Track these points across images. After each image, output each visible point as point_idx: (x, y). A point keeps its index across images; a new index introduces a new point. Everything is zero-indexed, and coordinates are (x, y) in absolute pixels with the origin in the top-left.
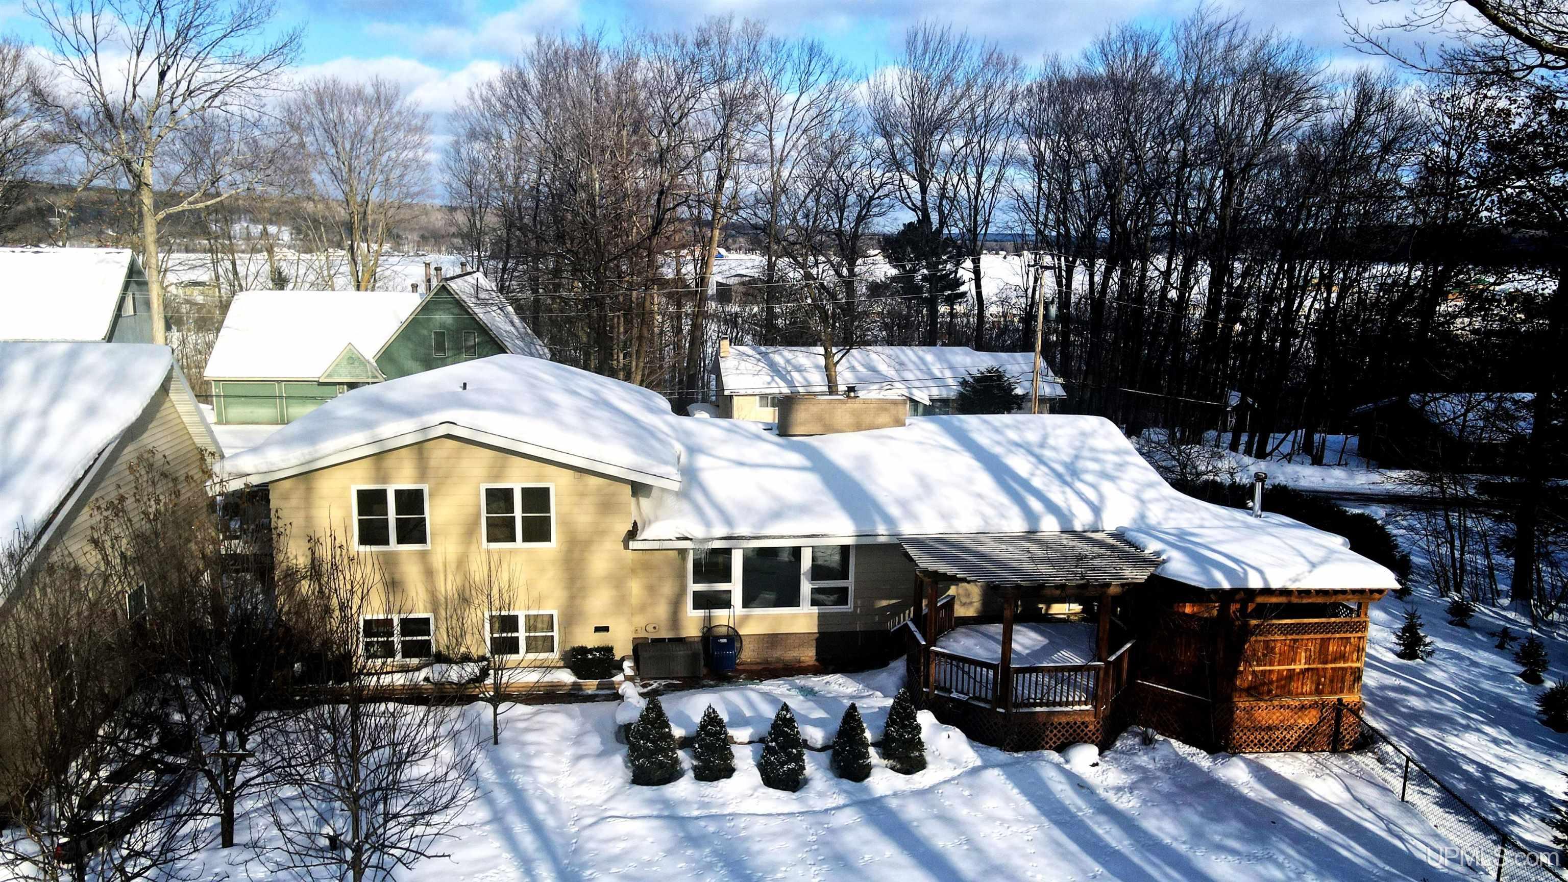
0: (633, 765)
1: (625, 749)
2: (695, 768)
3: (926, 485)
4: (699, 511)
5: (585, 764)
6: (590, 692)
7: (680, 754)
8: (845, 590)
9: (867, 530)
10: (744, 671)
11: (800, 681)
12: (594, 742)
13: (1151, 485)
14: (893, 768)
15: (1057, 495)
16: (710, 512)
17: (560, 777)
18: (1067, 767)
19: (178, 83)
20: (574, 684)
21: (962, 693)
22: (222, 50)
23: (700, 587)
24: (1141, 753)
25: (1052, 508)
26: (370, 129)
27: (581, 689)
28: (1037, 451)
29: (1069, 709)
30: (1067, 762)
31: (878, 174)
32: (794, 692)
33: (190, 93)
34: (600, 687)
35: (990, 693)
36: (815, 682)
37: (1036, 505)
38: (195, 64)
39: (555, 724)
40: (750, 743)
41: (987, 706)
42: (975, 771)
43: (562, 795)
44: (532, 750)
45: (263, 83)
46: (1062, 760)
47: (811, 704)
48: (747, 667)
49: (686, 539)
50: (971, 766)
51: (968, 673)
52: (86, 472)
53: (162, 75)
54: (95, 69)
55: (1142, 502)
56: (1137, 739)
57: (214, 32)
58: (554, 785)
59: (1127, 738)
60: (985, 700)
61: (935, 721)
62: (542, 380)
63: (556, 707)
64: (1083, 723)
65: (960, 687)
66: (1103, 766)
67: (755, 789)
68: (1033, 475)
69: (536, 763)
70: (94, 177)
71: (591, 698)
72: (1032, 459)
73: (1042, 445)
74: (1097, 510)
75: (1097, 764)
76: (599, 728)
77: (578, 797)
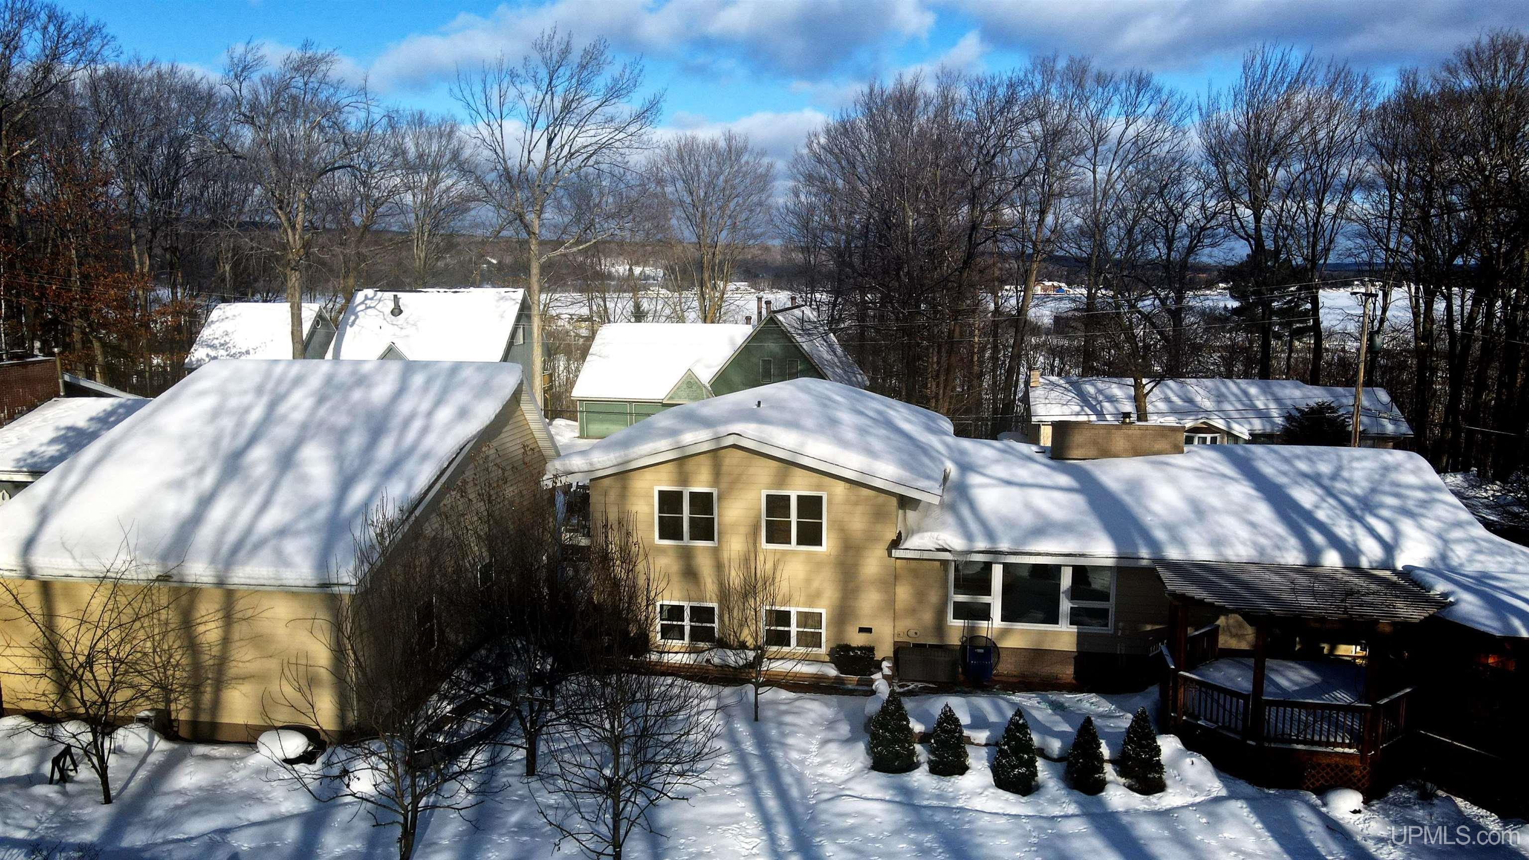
0: (873, 752)
1: (868, 738)
2: (930, 762)
3: (1199, 511)
4: (962, 525)
5: (833, 747)
6: (850, 687)
7: (918, 748)
8: (1107, 611)
9: (1129, 552)
10: (999, 682)
11: (1053, 696)
12: (844, 729)
13: (1459, 524)
14: (1130, 788)
15: (1343, 529)
16: (974, 526)
17: (807, 756)
18: (1324, 810)
19: (562, 147)
20: (837, 678)
21: (1211, 720)
22: (598, 117)
23: (961, 598)
24: (1417, 807)
25: (1336, 542)
26: (722, 178)
27: (844, 684)
28: (1326, 482)
29: (1330, 749)
30: (1325, 804)
31: (1213, 203)
32: (1043, 705)
33: (571, 155)
34: (859, 683)
35: (1240, 723)
36: (1067, 698)
37: (1318, 538)
38: (576, 131)
39: (811, 710)
40: (986, 745)
41: (1238, 737)
42: (1217, 800)
43: (807, 772)
44: (787, 730)
45: (627, 143)
46: (1319, 802)
47: (1058, 718)
48: (1004, 679)
49: (945, 550)
50: (1214, 795)
51: (1218, 702)
52: (450, 464)
53: (550, 142)
54: (500, 140)
55: (1446, 542)
56: (1415, 793)
57: (591, 102)
58: (801, 762)
59: (1403, 790)
60: (1234, 731)
61: (1180, 746)
62: (834, 401)
63: (818, 696)
64: (1346, 767)
65: (1208, 716)
66: (1366, 814)
67: (985, 788)
68: (1317, 507)
69: (790, 741)
70: (502, 228)
71: (851, 693)
72: (1319, 491)
73: (1335, 477)
74: (1389, 549)
75: (1359, 812)
76: (851, 717)
77: (821, 775)
